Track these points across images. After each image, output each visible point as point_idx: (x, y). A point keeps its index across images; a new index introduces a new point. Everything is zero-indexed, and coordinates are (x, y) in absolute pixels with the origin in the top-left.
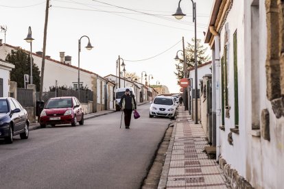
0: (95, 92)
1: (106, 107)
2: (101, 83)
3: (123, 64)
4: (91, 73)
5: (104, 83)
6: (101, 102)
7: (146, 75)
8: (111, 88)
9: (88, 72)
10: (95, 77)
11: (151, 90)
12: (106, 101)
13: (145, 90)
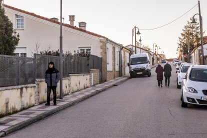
0: (104, 58)
1: (120, 74)
2: (114, 48)
3: (139, 33)
4: (100, 36)
5: (117, 49)
6: (114, 69)
7: (156, 46)
8: (127, 54)
9: (96, 35)
10: (105, 40)
11: (159, 57)
12: (121, 67)
13: (155, 56)
